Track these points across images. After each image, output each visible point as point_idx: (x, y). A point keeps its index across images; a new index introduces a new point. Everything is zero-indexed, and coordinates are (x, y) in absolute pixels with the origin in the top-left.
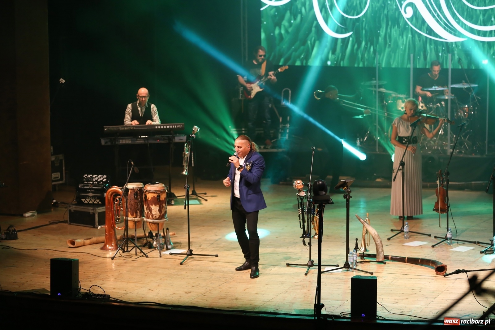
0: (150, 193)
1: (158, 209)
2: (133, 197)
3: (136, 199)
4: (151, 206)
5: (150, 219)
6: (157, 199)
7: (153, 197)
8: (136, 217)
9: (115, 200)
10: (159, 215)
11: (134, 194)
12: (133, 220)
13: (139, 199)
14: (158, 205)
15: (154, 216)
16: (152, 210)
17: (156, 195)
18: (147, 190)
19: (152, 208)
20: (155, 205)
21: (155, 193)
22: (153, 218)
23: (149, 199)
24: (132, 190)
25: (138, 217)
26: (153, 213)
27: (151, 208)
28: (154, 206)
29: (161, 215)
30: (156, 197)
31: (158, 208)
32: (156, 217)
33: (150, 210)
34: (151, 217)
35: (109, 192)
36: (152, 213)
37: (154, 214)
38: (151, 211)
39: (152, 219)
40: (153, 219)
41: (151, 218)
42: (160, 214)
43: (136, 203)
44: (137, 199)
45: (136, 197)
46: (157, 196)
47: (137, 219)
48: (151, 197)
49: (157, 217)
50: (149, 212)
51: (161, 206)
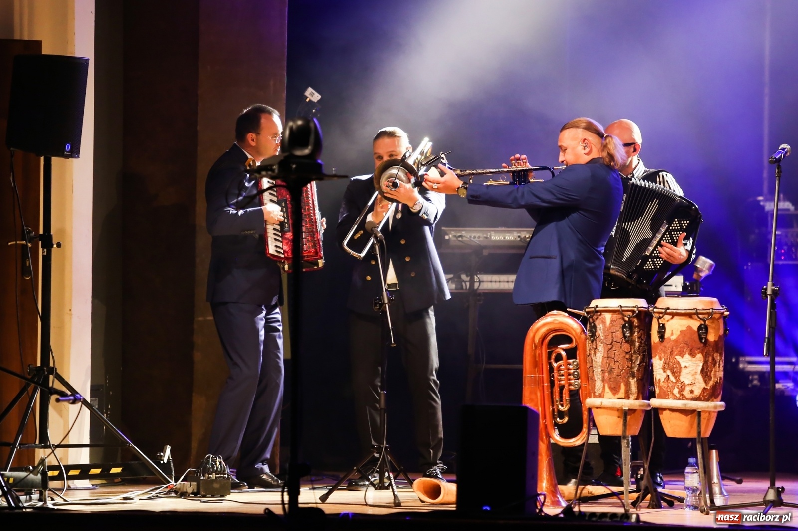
0: (676, 317)
1: (700, 368)
2: (619, 334)
3: (627, 342)
4: (678, 358)
5: (675, 398)
6: (699, 335)
7: (684, 329)
8: (627, 397)
9: (553, 356)
10: (703, 385)
11: (624, 327)
12: (618, 406)
13: (637, 344)
14: (699, 356)
15: (688, 389)
16: (680, 372)
17: (695, 324)
18: (668, 309)
19: (683, 365)
20: (692, 354)
21: (696, 317)
22: (683, 395)
23: (674, 338)
24: (616, 316)
25: (633, 397)
26: (685, 378)
27: (679, 363)
28: (687, 356)
29: (708, 387)
30: (695, 329)
31: (701, 364)
32: (692, 391)
33: (676, 371)
34: (676, 391)
35: (538, 329)
36: (682, 378)
37: (687, 382)
38: (677, 377)
39: (679, 399)
40: (683, 397)
41: (678, 395)
42: (706, 382)
43: (627, 353)
44: (630, 342)
45: (628, 334)
46: (700, 328)
47: (633, 403)
48: (680, 329)
49: (697, 392)
50: (672, 378)
51: (710, 359)
